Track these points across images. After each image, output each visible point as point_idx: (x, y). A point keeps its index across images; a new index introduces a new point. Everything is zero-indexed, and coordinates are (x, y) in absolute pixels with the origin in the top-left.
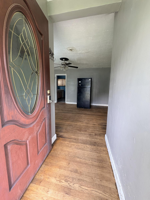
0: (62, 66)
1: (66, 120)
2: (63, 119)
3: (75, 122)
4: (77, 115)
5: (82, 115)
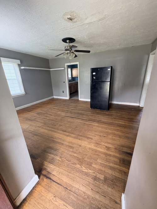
1: (69, 132)
2: (65, 131)
3: (79, 139)
4: (87, 123)
5: (93, 124)
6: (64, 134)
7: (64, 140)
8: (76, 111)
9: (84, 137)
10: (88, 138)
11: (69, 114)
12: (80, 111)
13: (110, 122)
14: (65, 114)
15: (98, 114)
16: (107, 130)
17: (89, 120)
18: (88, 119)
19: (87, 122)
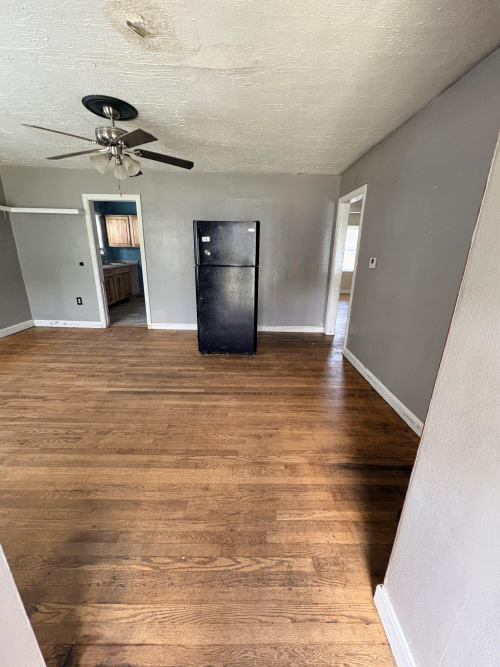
0: (105, 150)
1: (147, 452)
2: (132, 451)
3: (196, 467)
4: (203, 403)
5: (224, 403)
6: (130, 465)
7: (137, 488)
8: (147, 370)
9: (208, 453)
10: (225, 453)
11: (123, 385)
12: (166, 368)
13: (271, 389)
14: (109, 386)
15: (227, 367)
16: (270, 415)
17: (204, 393)
18: (203, 391)
19: (200, 400)
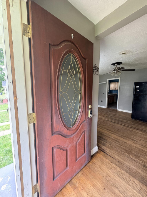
3: (124, 139)
7: (110, 135)
8: (115, 118)
11: (109, 119)
12: (120, 119)
14: (106, 119)
18: (130, 126)
19: (129, 128)
